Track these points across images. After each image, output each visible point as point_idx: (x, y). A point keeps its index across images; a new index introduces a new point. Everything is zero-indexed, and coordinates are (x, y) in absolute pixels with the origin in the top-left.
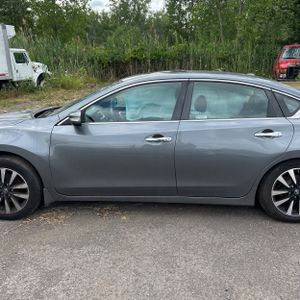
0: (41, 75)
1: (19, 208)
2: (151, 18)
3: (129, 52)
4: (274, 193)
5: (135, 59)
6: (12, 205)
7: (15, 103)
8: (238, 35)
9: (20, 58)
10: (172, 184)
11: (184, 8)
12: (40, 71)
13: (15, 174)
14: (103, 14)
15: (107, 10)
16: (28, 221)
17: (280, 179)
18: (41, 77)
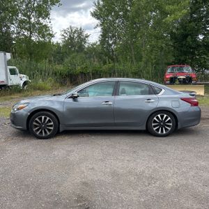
0: (25, 82)
1: (48, 133)
2: (89, 47)
3: (79, 69)
4: (153, 124)
5: (82, 73)
6: (45, 132)
7: (12, 98)
8: (144, 59)
9: (13, 72)
10: (112, 122)
11: (111, 42)
12: (24, 79)
13: (48, 118)
14: (57, 43)
15: (60, 41)
16: (52, 139)
17: (155, 118)
18: (25, 83)
